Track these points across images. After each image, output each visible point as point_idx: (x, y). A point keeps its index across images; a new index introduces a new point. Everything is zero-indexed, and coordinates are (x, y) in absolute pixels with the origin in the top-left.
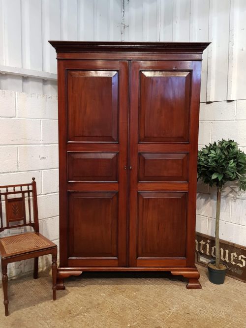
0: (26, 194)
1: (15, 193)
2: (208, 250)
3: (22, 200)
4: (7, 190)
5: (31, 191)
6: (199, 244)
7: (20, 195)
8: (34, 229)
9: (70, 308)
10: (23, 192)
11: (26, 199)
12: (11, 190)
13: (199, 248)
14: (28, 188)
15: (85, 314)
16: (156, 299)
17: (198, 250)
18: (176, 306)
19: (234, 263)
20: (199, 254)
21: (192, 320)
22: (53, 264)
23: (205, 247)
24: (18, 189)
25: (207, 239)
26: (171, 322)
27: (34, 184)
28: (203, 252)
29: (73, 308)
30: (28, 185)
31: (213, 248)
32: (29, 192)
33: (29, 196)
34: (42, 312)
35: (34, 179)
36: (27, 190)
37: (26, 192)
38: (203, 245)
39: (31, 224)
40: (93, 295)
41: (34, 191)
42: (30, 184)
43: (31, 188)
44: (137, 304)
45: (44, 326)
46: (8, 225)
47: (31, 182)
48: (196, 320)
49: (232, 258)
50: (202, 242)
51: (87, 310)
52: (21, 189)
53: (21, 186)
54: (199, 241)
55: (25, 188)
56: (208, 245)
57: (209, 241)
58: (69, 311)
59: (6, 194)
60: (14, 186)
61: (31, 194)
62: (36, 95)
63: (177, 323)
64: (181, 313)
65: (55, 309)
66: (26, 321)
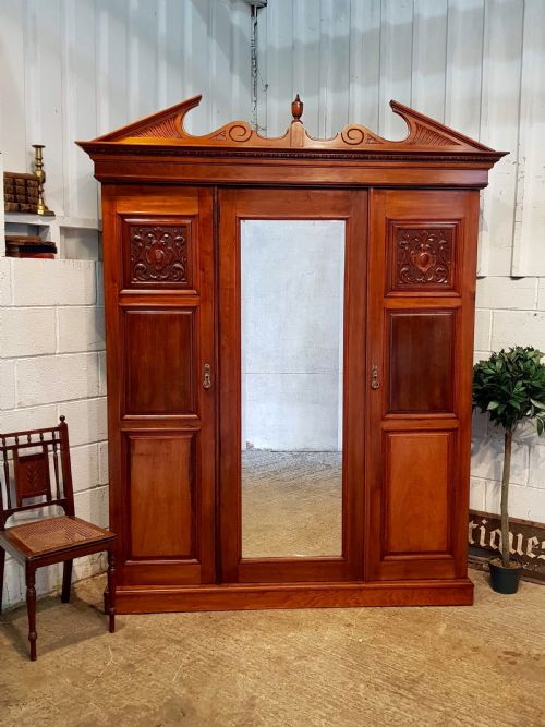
0: (50, 447)
1: (30, 445)
2: (482, 537)
3: (43, 457)
4: (17, 442)
5: (58, 441)
7: (39, 449)
8: (65, 510)
10: (44, 444)
11: (51, 455)
12: (23, 439)
14: (54, 436)
23: (476, 533)
24: (35, 438)
25: (482, 518)
27: (63, 428)
28: (472, 542)
30: (53, 430)
31: (493, 533)
32: (54, 442)
33: (55, 449)
35: (62, 419)
36: (51, 439)
37: (49, 442)
38: (474, 529)
39: (58, 502)
41: (64, 440)
42: (56, 429)
43: (58, 435)
46: (21, 504)
47: (57, 424)
50: (472, 525)
52: (42, 438)
53: (41, 432)
55: (48, 436)
56: (483, 529)
57: (484, 522)
59: (15, 448)
60: (29, 433)
61: (58, 446)
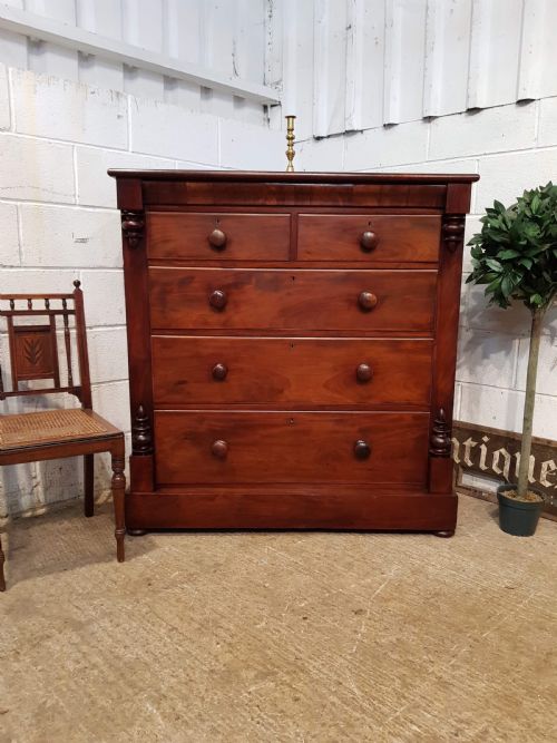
0: (59, 318)
1: (30, 312)
2: (483, 458)
3: (49, 330)
4: (12, 306)
5: (71, 312)
6: (463, 447)
7: (44, 321)
8: (81, 401)
9: (149, 574)
10: (52, 314)
11: (60, 333)
12: (21, 305)
13: (461, 456)
14: (65, 305)
15: (185, 586)
16: (350, 553)
17: (457, 461)
18: (395, 567)
19: (548, 484)
20: (461, 470)
21: (437, 594)
22: (114, 477)
23: (475, 453)
24: (39, 305)
25: (483, 434)
26: (387, 600)
27: (78, 296)
28: (470, 464)
29: (157, 573)
30: (64, 297)
31: (497, 454)
32: (65, 313)
33: (66, 322)
34: (83, 584)
35: (77, 284)
36: (61, 308)
37: (58, 312)
38: (472, 448)
39: (72, 390)
40: (203, 547)
41: (79, 312)
42: (69, 296)
43: (71, 304)
44: (305, 562)
45: (86, 613)
46: (15, 386)
47: (71, 290)
48: (444, 595)
49: (544, 473)
50: (469, 443)
51: (190, 578)
52: (47, 306)
53: (47, 298)
54: (461, 441)
55: (56, 305)
56: (484, 449)
57: (486, 439)
58: (148, 579)
59: (9, 314)
60: (30, 298)
61: (72, 318)
62: (61, 81)
63: (402, 601)
64: (409, 581)
65: (114, 577)
66: (42, 602)
